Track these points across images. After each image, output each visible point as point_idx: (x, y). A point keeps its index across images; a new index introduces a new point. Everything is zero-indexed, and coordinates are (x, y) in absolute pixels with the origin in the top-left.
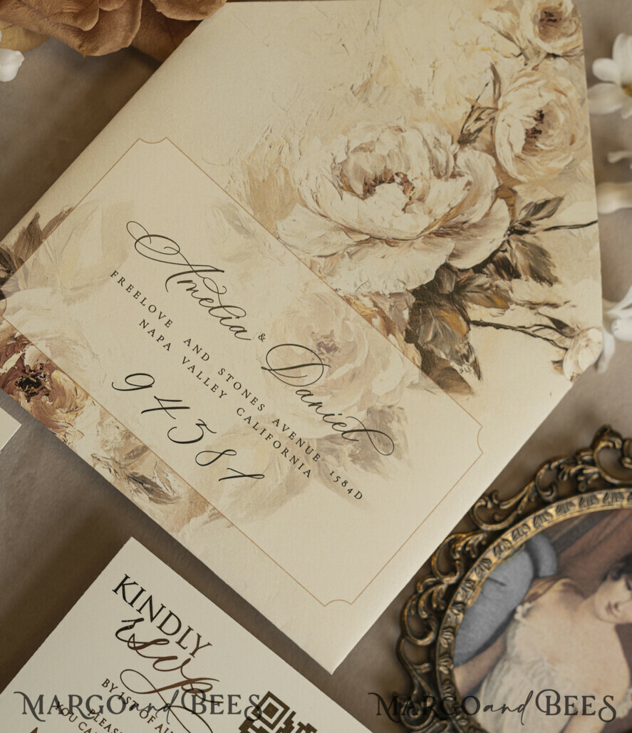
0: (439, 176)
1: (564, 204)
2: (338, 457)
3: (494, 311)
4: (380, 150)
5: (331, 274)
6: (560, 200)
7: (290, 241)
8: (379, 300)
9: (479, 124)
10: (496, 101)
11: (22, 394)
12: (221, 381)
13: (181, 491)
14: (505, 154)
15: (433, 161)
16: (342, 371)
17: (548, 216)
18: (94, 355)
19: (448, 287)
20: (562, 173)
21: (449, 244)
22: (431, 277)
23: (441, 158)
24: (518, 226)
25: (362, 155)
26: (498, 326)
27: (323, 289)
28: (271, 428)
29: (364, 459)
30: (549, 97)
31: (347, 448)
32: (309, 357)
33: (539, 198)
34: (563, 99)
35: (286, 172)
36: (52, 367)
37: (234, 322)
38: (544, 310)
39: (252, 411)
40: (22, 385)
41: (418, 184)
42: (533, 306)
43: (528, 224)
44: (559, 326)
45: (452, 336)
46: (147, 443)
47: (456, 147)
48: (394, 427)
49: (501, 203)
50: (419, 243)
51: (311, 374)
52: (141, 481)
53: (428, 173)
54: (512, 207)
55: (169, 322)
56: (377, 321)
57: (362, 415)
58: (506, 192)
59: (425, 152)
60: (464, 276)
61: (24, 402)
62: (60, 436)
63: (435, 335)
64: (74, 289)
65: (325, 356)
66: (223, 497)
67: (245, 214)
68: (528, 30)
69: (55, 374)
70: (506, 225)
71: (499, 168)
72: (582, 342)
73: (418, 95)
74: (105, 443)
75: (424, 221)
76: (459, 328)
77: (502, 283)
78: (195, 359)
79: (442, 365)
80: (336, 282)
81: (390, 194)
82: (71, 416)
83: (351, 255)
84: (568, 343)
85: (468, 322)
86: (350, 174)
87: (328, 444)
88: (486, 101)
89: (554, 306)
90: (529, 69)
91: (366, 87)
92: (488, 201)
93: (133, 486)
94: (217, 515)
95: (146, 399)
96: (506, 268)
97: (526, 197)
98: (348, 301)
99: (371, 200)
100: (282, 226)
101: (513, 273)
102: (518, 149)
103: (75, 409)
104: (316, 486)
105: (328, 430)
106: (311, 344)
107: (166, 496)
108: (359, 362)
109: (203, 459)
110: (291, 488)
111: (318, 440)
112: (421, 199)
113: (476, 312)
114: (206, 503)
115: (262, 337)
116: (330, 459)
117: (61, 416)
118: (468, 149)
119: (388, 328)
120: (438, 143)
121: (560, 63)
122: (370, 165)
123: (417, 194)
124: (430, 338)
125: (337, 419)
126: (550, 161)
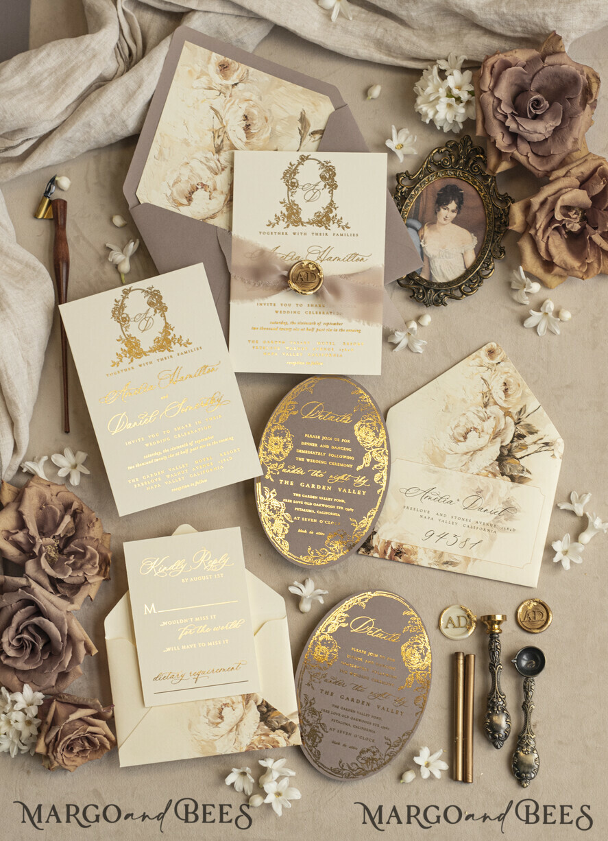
0: (484, 421)
1: (527, 406)
2: (501, 522)
3: (524, 451)
4: (462, 424)
5: (468, 470)
6: (525, 406)
7: (450, 467)
8: (486, 469)
9: (487, 398)
10: (489, 388)
11: (398, 558)
12: (453, 520)
13: (459, 559)
14: (500, 402)
15: (480, 417)
16: (487, 497)
17: (524, 413)
18: (412, 534)
19: (506, 452)
20: (521, 397)
21: (499, 439)
22: (499, 453)
23: (482, 415)
24: (517, 422)
25: (457, 429)
26: (527, 455)
27: (468, 475)
28: (476, 525)
29: (509, 518)
30: (504, 377)
31: (503, 518)
32: (476, 498)
33: (519, 410)
34: (509, 374)
35: (437, 447)
36: (402, 545)
37: (447, 500)
38: (539, 442)
39: (468, 523)
40: (396, 555)
41: (479, 427)
42: (535, 443)
43: (520, 419)
44: (547, 444)
45: (515, 466)
46: (442, 551)
47: (484, 409)
48: (513, 504)
49: (508, 418)
50: (489, 444)
51: (479, 503)
52: (447, 563)
53: (480, 422)
54: (512, 417)
55: (428, 512)
56: (490, 475)
57: (501, 506)
58: (507, 413)
59: (476, 416)
60: (509, 447)
61: (399, 560)
62: (416, 564)
63: (510, 469)
64: (395, 518)
65: (480, 495)
66: (474, 553)
67: (432, 467)
68: (487, 360)
69: (404, 546)
70: (513, 423)
71: (501, 408)
72: (557, 445)
73: (464, 401)
74: (430, 558)
75: (487, 437)
76: (516, 463)
77: (521, 442)
78: (442, 518)
79: (517, 477)
80: (471, 471)
81: (472, 435)
82: (416, 556)
83: (471, 460)
84: (552, 448)
85: (518, 459)
86: (457, 436)
87: (496, 520)
88: (486, 389)
89: (542, 439)
90: (493, 372)
91: (447, 408)
92: (503, 419)
93: (445, 566)
94: (475, 560)
95: (435, 538)
96: (521, 436)
97: (514, 411)
98: (478, 474)
99: (467, 440)
100: (445, 464)
101: (523, 436)
102: (504, 398)
103: (415, 553)
104: (499, 535)
105: (494, 516)
106: (475, 494)
107: (457, 563)
108: (492, 491)
109: (461, 546)
110: (492, 539)
111: (493, 521)
112: (483, 431)
113: (518, 455)
114: (470, 558)
115: (458, 500)
116: (499, 524)
117: (413, 558)
118: (488, 407)
119: (495, 475)
120: (478, 411)
121: (502, 364)
122: (462, 430)
123: (480, 430)
124: (509, 470)
125: (495, 511)
126: (515, 395)
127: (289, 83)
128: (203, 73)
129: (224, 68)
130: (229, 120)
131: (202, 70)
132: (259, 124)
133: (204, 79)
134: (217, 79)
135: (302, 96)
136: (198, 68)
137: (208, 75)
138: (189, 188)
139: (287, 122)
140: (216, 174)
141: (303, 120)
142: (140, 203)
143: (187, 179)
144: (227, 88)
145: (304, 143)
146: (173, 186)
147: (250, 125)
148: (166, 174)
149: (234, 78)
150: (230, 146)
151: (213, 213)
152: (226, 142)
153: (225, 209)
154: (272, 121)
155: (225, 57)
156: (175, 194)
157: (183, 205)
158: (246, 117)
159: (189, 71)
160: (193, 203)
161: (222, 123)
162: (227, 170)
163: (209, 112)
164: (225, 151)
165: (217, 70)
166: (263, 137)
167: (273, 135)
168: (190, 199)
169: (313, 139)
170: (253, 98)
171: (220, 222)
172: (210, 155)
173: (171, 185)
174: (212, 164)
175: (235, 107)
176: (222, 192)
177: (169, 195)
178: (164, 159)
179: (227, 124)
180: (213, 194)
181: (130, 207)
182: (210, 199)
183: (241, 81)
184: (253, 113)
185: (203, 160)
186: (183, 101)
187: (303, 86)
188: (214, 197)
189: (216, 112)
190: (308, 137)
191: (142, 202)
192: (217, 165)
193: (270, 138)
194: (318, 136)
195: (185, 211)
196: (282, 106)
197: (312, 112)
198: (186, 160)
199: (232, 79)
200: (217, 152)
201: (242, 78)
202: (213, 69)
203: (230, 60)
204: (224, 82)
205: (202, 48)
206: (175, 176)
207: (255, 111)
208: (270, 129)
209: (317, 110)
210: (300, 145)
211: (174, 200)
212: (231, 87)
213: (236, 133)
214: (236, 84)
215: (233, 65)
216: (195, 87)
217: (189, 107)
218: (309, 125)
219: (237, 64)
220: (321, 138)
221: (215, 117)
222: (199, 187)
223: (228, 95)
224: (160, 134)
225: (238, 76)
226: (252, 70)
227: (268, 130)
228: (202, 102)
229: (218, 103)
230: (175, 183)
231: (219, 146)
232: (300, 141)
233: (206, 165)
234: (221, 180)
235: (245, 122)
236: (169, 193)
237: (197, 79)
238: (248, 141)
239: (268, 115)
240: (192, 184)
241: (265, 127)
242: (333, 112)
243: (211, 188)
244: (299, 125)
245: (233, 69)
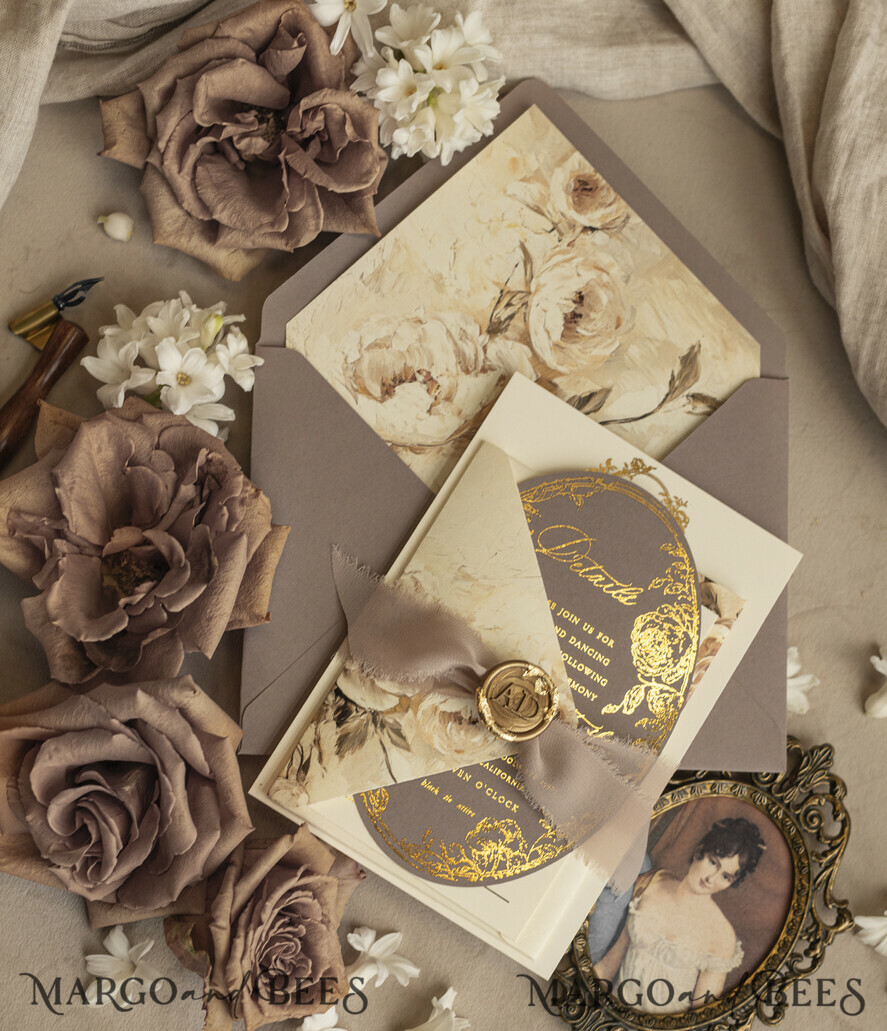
127: (695, 279)
128: (537, 177)
129: (583, 189)
130: (544, 285)
131: (538, 170)
132: (600, 325)
133: (535, 188)
134: (561, 203)
135: (710, 317)
136: (533, 164)
137: (546, 184)
138: (398, 369)
139: (658, 348)
140: (467, 372)
141: (690, 361)
142: (284, 346)
143: (404, 349)
144: (572, 226)
145: (668, 405)
146: (369, 348)
147: (580, 316)
148: (368, 320)
149: (593, 217)
150: (521, 335)
151: (421, 441)
152: (517, 322)
153: (448, 447)
154: (628, 332)
155: (597, 170)
156: (365, 365)
157: (369, 394)
158: (581, 298)
159: (514, 161)
160: (390, 402)
161: (528, 283)
162: (492, 377)
163: (514, 250)
164: (507, 338)
165: (568, 185)
166: (596, 352)
167: (617, 358)
168: (388, 391)
169: (689, 408)
170: (614, 271)
171: (422, 466)
172: (473, 330)
173: (365, 347)
174: (469, 350)
175: (569, 269)
176: (460, 413)
177: (350, 360)
178: (379, 290)
179: (536, 291)
180: (440, 406)
181: (261, 341)
182: (429, 411)
183: (604, 228)
184: (597, 297)
185: (455, 332)
186: (473, 204)
187: (720, 300)
188: (439, 414)
189: (528, 259)
190: (682, 400)
191: (288, 344)
192: (476, 355)
193: (608, 361)
194: (702, 408)
195: (368, 410)
196: (661, 313)
197: (714, 357)
198: (421, 314)
199: (589, 215)
200: (489, 332)
201: (610, 223)
202: (561, 180)
203: (604, 182)
204: (572, 214)
205: (559, 134)
206: (383, 332)
207: (604, 297)
208: (617, 344)
209: (726, 359)
210: (660, 405)
211: (356, 377)
212: (579, 229)
213: (546, 316)
214: (593, 229)
215: (604, 193)
216: (508, 193)
217: (479, 221)
218: (696, 378)
219: (613, 195)
220: (708, 414)
221: (521, 265)
222: (420, 378)
223: (567, 240)
224: (396, 240)
225: (604, 217)
226: (636, 219)
227: (612, 344)
228: (510, 226)
229: (541, 244)
230: (376, 345)
231: (500, 322)
232: (663, 397)
233: (455, 344)
234: (470, 389)
235: (574, 306)
236: (353, 357)
237: (523, 180)
238: (563, 344)
239: (626, 316)
240: (410, 364)
241: (609, 335)
242: (754, 379)
243: (444, 392)
244: (677, 368)
245: (600, 200)
